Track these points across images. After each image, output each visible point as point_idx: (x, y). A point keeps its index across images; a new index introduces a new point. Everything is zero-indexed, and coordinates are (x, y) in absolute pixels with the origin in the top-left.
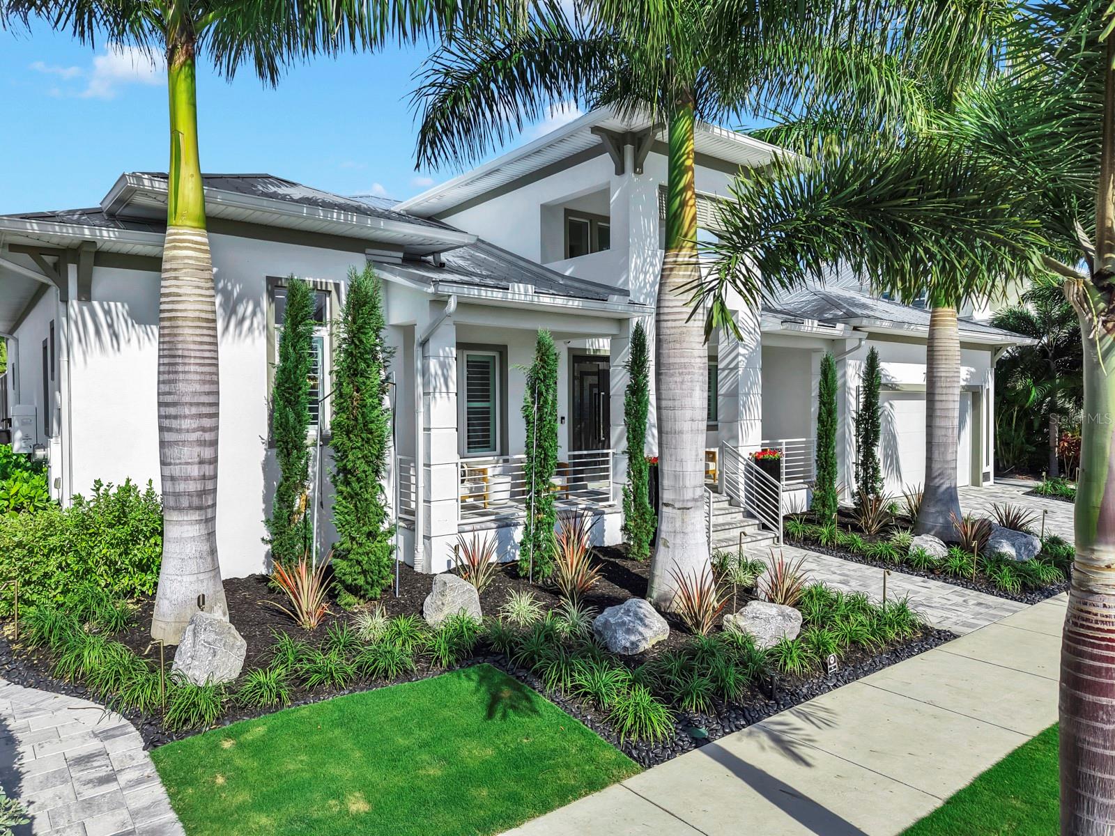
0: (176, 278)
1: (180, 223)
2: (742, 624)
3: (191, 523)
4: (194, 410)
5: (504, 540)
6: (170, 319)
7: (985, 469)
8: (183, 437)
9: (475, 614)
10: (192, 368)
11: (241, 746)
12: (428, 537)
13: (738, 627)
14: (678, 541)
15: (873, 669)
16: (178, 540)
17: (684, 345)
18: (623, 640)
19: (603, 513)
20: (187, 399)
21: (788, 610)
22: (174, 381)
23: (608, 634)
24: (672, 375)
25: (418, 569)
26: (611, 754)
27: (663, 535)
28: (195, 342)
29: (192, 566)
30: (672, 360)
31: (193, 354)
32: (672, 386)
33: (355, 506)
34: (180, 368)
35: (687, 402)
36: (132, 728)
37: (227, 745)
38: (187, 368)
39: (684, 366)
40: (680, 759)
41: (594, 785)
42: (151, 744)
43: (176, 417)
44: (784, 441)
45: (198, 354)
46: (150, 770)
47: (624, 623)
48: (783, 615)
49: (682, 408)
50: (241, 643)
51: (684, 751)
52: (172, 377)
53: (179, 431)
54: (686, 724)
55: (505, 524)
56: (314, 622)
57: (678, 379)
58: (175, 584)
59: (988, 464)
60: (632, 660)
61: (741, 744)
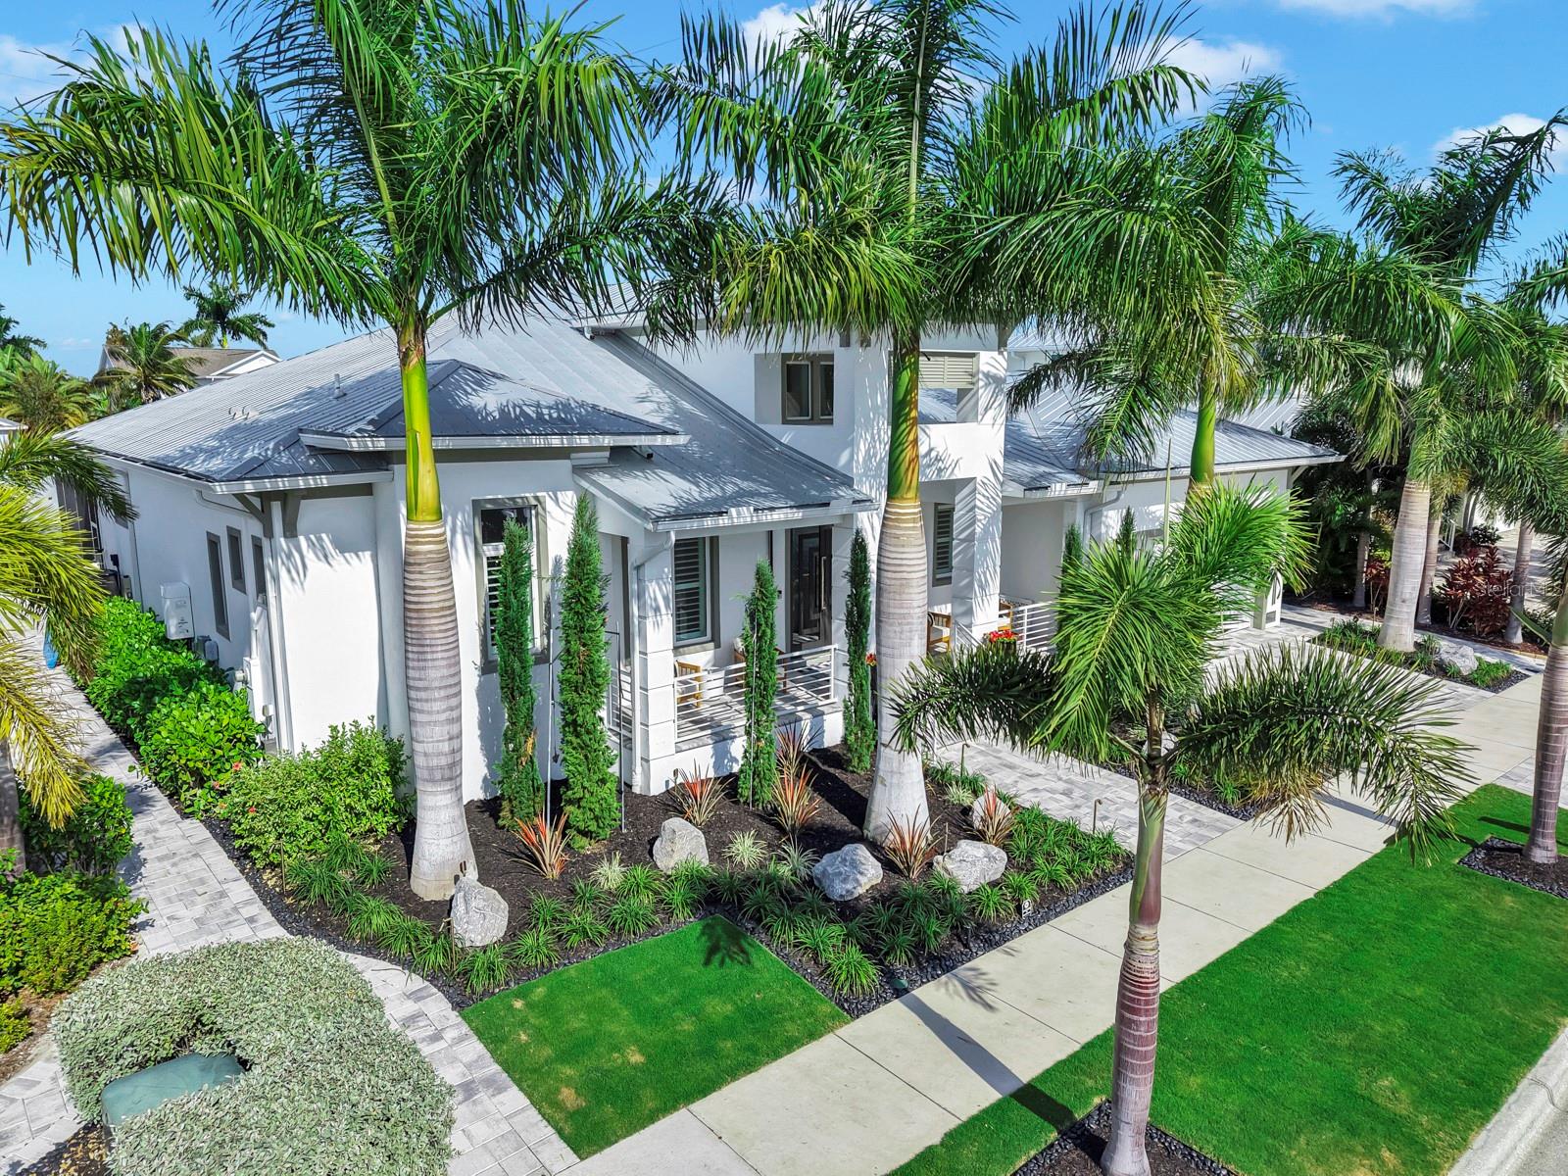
0: (420, 573)
1: (420, 518)
2: (949, 867)
3: (444, 792)
4: (443, 693)
5: (721, 755)
6: (417, 611)
7: (1269, 608)
8: (434, 717)
9: (702, 859)
10: (440, 655)
11: (530, 1005)
12: (646, 760)
13: (946, 870)
14: (895, 781)
15: (1066, 909)
16: (432, 808)
17: (905, 597)
18: (839, 889)
19: (823, 714)
20: (436, 684)
21: (995, 851)
22: (424, 668)
23: (826, 883)
24: (891, 625)
25: (637, 790)
26: (827, 1008)
27: (881, 773)
28: (440, 631)
29: (447, 831)
30: (892, 610)
31: (439, 642)
32: (892, 635)
33: (586, 757)
34: (429, 656)
35: (906, 650)
36: (435, 990)
37: (518, 1004)
38: (435, 656)
39: (904, 616)
40: (883, 1009)
41: (813, 1035)
42: (458, 1006)
43: (427, 701)
44: (1026, 608)
45: (444, 641)
46: (465, 1029)
47: (840, 873)
48: (988, 856)
49: (901, 656)
50: (504, 905)
51: (886, 1001)
52: (421, 664)
53: (429, 713)
54: (889, 976)
55: (722, 737)
56: (556, 873)
57: (898, 629)
58: (434, 847)
59: (1273, 602)
60: (847, 910)
61: (935, 993)
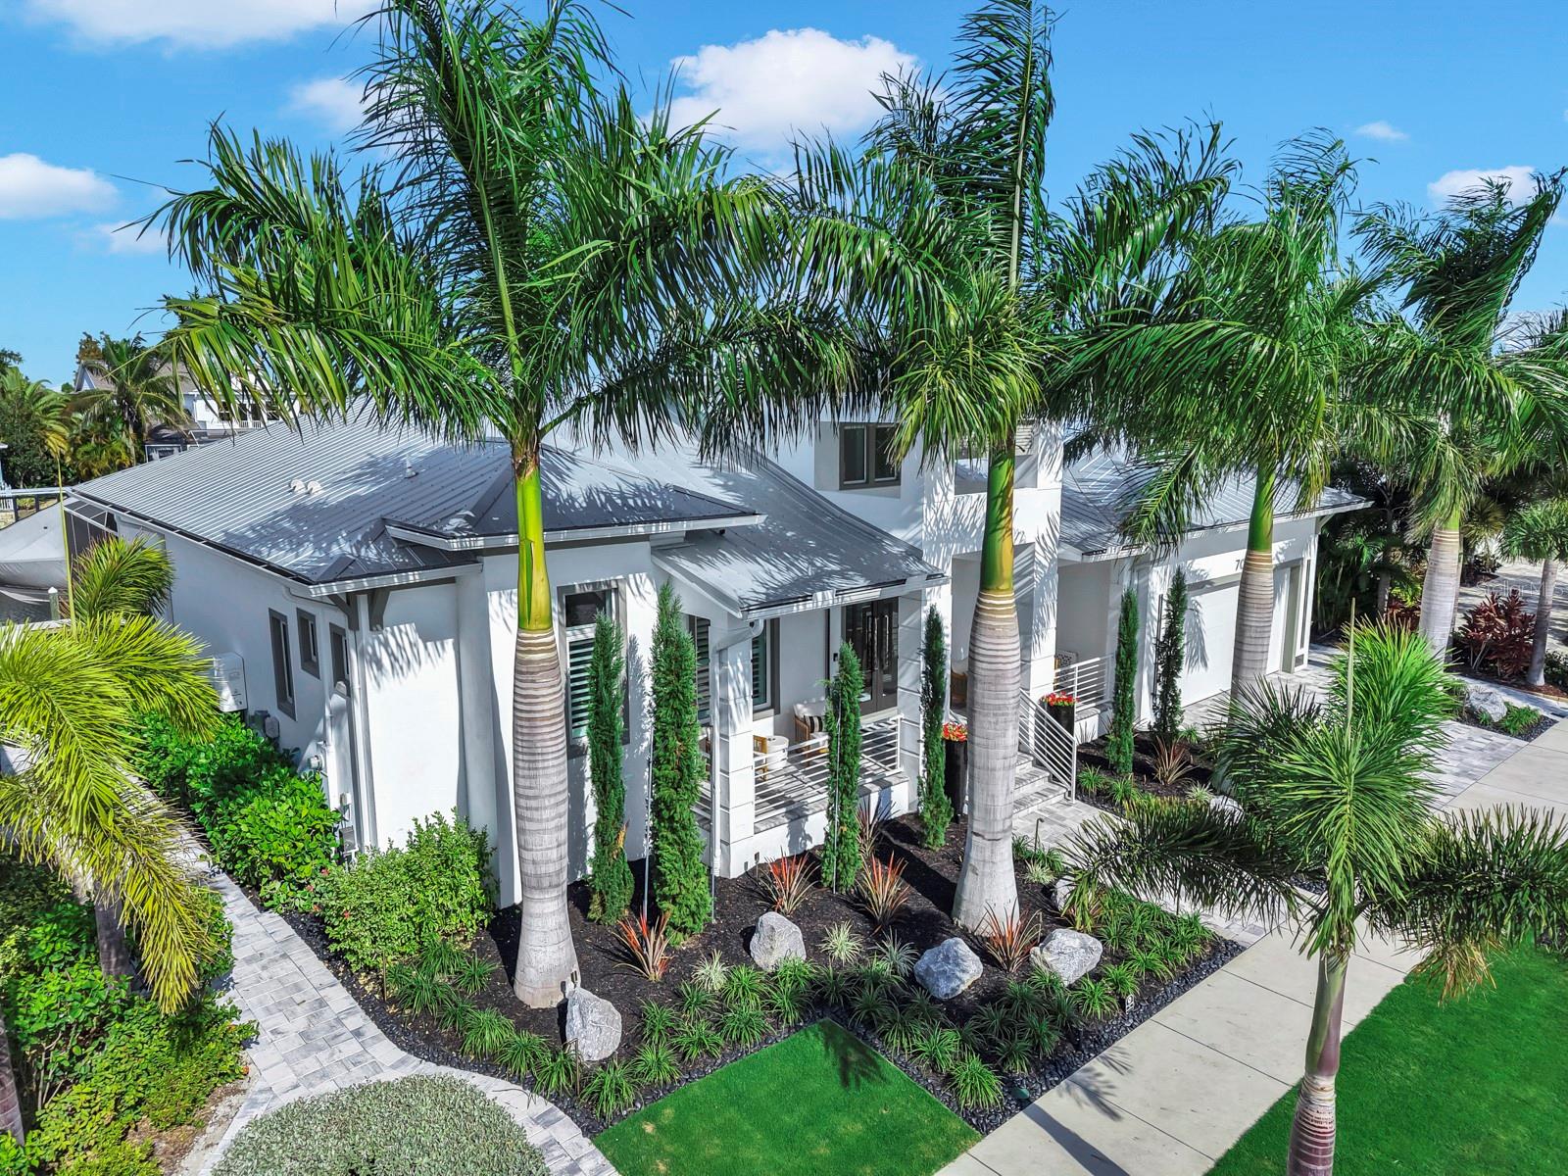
0: (533, 681)
1: (534, 627)
2: (1048, 959)
3: (552, 899)
4: (553, 801)
5: (796, 833)
6: (529, 719)
7: (1298, 652)
8: (544, 825)
9: (800, 953)
10: (550, 763)
11: (659, 1128)
12: (726, 843)
13: (1045, 962)
14: (987, 870)
15: (1166, 1002)
16: (539, 916)
17: (999, 688)
18: (943, 989)
19: (890, 785)
20: (547, 792)
21: (1091, 941)
22: (535, 777)
23: (930, 980)
24: (987, 715)
25: (716, 873)
26: (956, 1124)
27: (972, 862)
28: (551, 739)
29: (553, 938)
30: (986, 701)
31: (550, 750)
32: (986, 725)
33: (682, 852)
34: (540, 765)
35: (1001, 741)
36: (562, 1113)
37: (649, 1128)
38: (546, 764)
39: (999, 707)
40: (1010, 1123)
41: (948, 1157)
42: (587, 1132)
43: (537, 809)
45: (554, 749)
46: (600, 1158)
47: (945, 972)
48: (1084, 946)
49: (995, 747)
50: (618, 1016)
51: (1012, 1115)
52: (532, 772)
53: (540, 821)
54: (1010, 1084)
55: (797, 815)
56: (659, 974)
57: (993, 720)
58: (541, 955)
59: (1302, 646)
60: (956, 1012)
61: (1057, 1102)
